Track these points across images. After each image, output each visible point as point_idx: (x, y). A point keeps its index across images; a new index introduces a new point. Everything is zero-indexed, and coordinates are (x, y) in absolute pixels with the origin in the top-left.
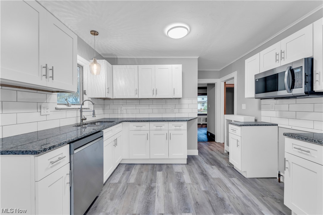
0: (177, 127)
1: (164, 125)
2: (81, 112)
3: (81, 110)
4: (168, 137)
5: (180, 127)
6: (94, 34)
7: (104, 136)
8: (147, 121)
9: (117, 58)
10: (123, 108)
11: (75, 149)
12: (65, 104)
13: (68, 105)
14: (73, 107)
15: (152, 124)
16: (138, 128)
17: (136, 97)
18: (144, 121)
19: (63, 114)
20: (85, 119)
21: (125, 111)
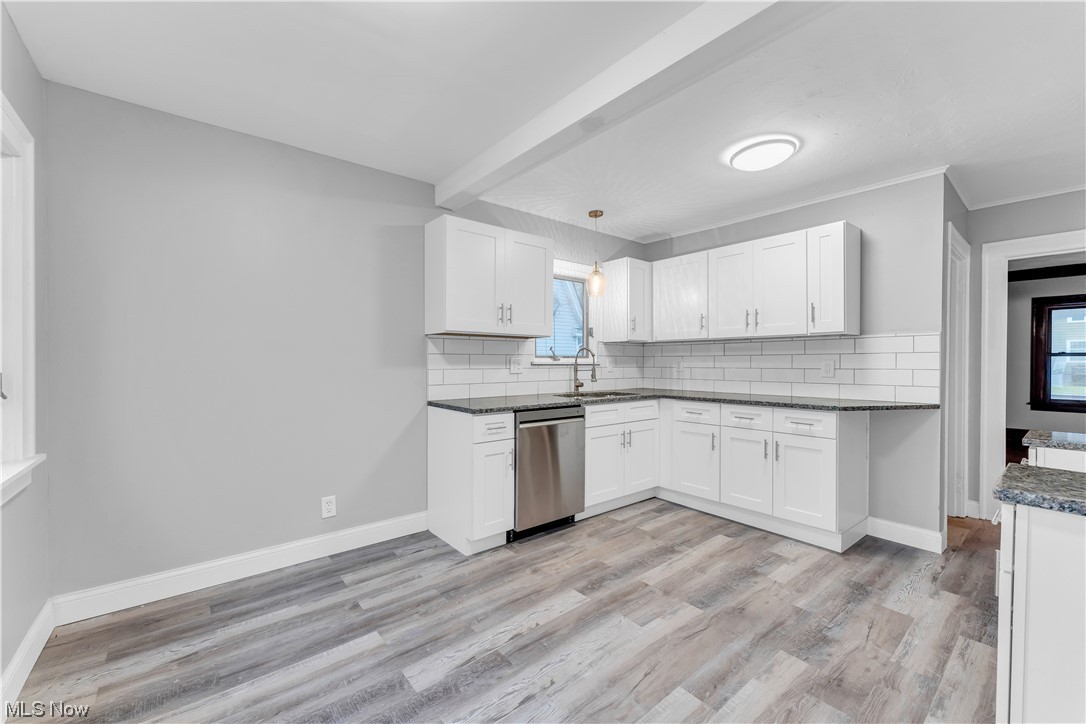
0: (800, 426)
1: (760, 415)
2: (576, 371)
3: (576, 367)
4: (773, 451)
5: (812, 428)
6: (596, 216)
7: (586, 416)
8: (714, 401)
9: (671, 239)
10: (684, 364)
11: (521, 423)
12: (550, 357)
13: (554, 357)
14: (563, 361)
15: (727, 409)
16: (692, 415)
17: (703, 335)
18: (705, 400)
19: (542, 373)
20: (582, 385)
21: (687, 371)
